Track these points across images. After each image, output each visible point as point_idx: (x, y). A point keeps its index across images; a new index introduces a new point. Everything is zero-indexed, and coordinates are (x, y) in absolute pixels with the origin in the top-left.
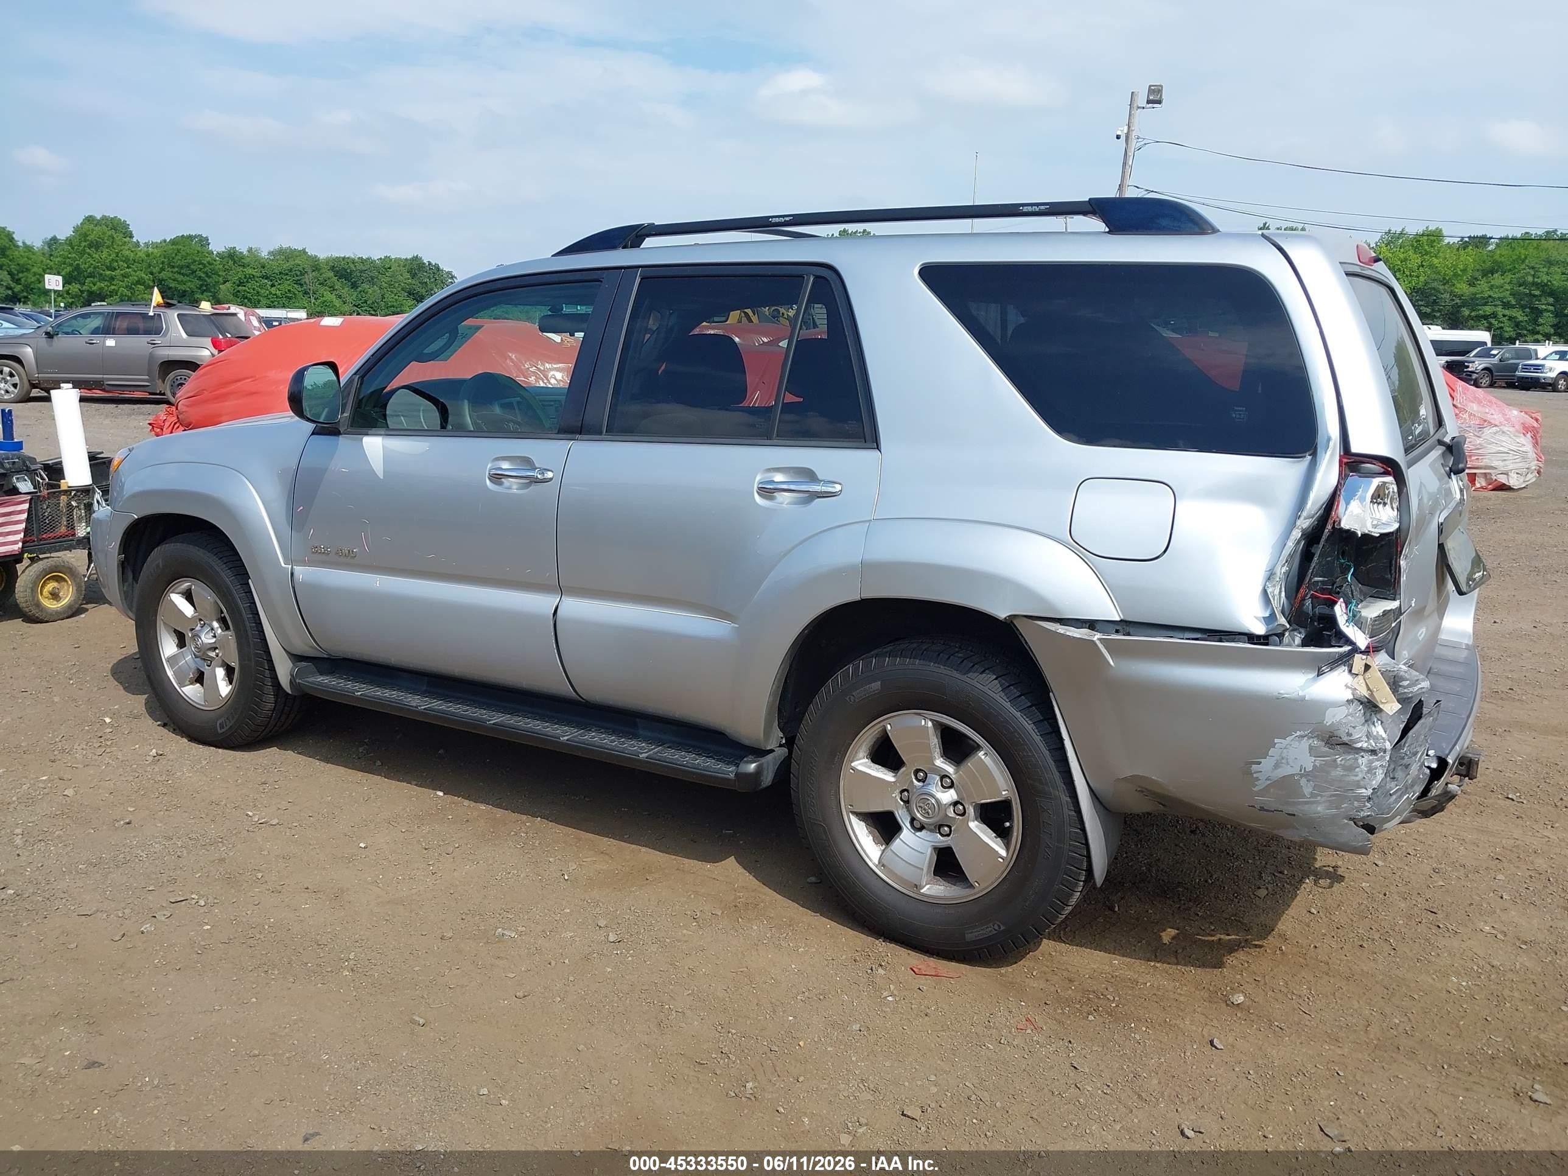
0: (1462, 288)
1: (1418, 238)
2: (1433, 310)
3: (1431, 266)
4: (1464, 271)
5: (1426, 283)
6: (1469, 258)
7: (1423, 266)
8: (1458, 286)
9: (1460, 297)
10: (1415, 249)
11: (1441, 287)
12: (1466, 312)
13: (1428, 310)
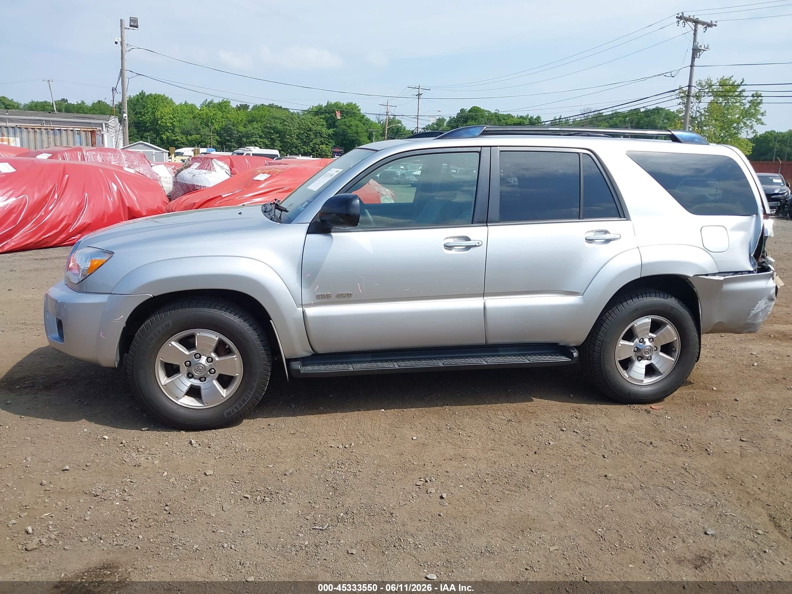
0: (241, 128)
1: (220, 104)
2: (230, 138)
3: (227, 118)
4: (241, 121)
5: (226, 125)
6: (242, 116)
7: (223, 117)
8: (240, 127)
9: (241, 132)
10: (219, 110)
11: (233, 128)
12: (244, 140)
13: (229, 138)
